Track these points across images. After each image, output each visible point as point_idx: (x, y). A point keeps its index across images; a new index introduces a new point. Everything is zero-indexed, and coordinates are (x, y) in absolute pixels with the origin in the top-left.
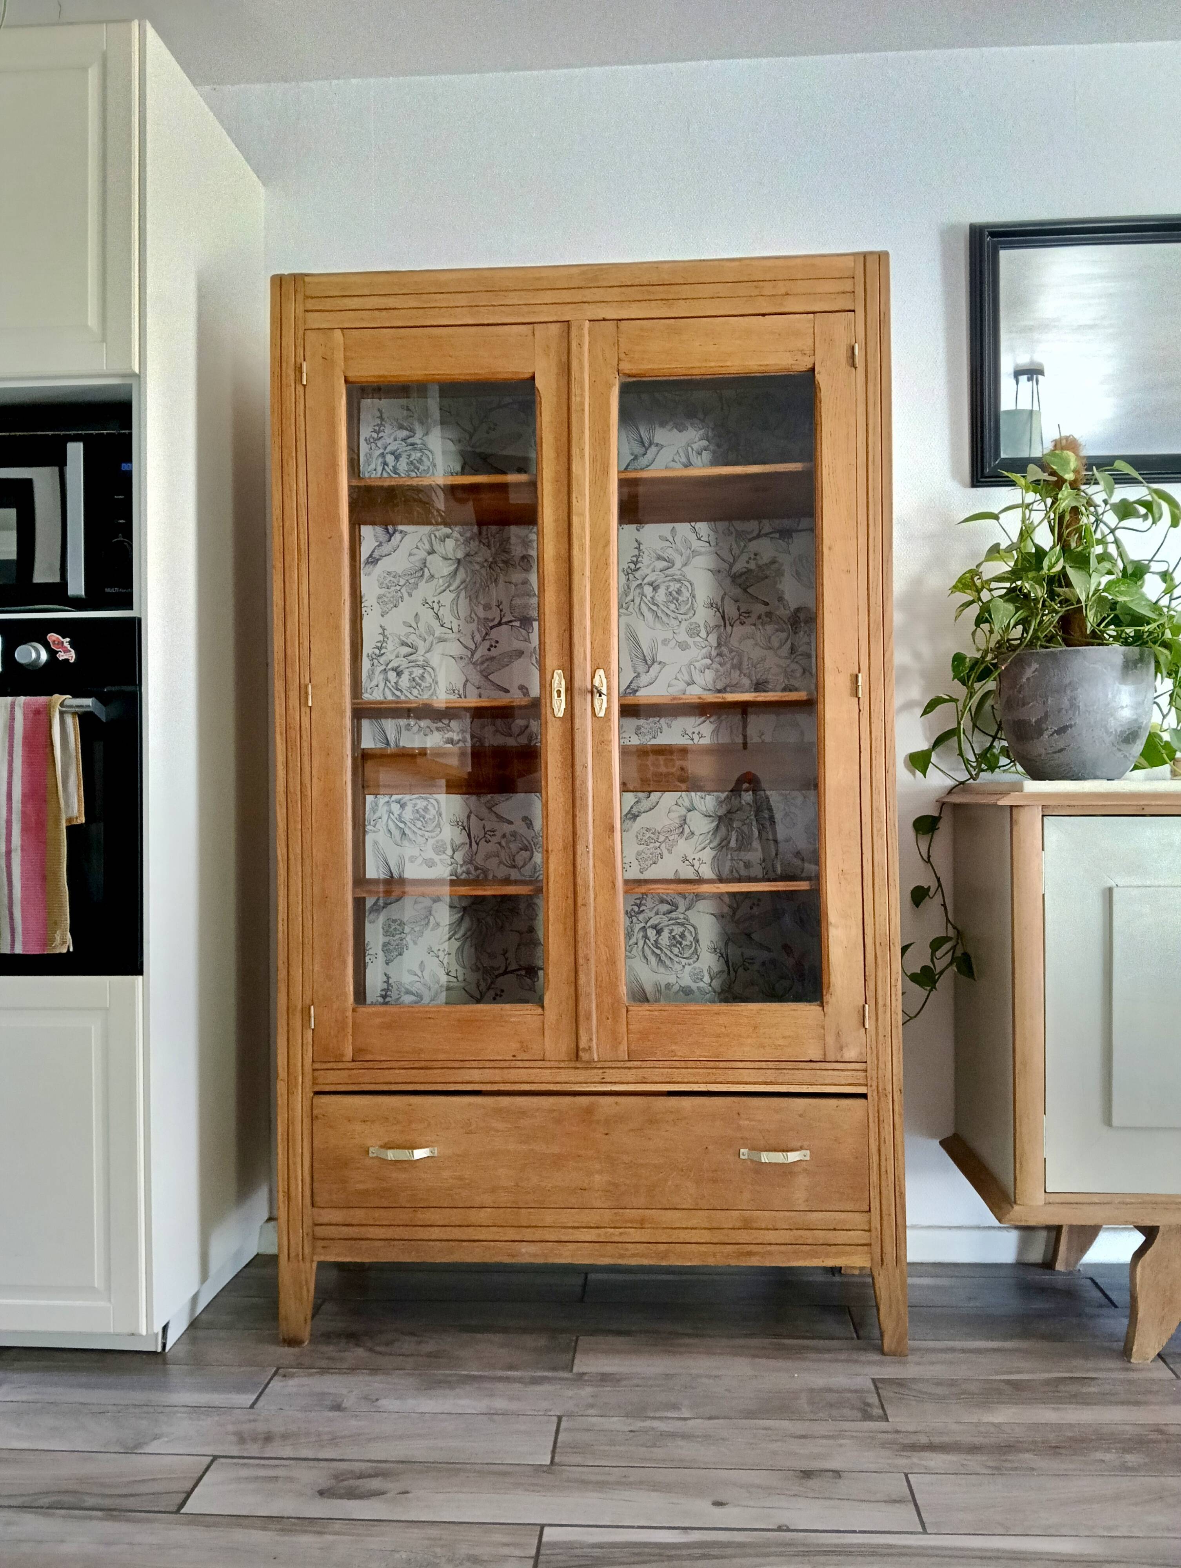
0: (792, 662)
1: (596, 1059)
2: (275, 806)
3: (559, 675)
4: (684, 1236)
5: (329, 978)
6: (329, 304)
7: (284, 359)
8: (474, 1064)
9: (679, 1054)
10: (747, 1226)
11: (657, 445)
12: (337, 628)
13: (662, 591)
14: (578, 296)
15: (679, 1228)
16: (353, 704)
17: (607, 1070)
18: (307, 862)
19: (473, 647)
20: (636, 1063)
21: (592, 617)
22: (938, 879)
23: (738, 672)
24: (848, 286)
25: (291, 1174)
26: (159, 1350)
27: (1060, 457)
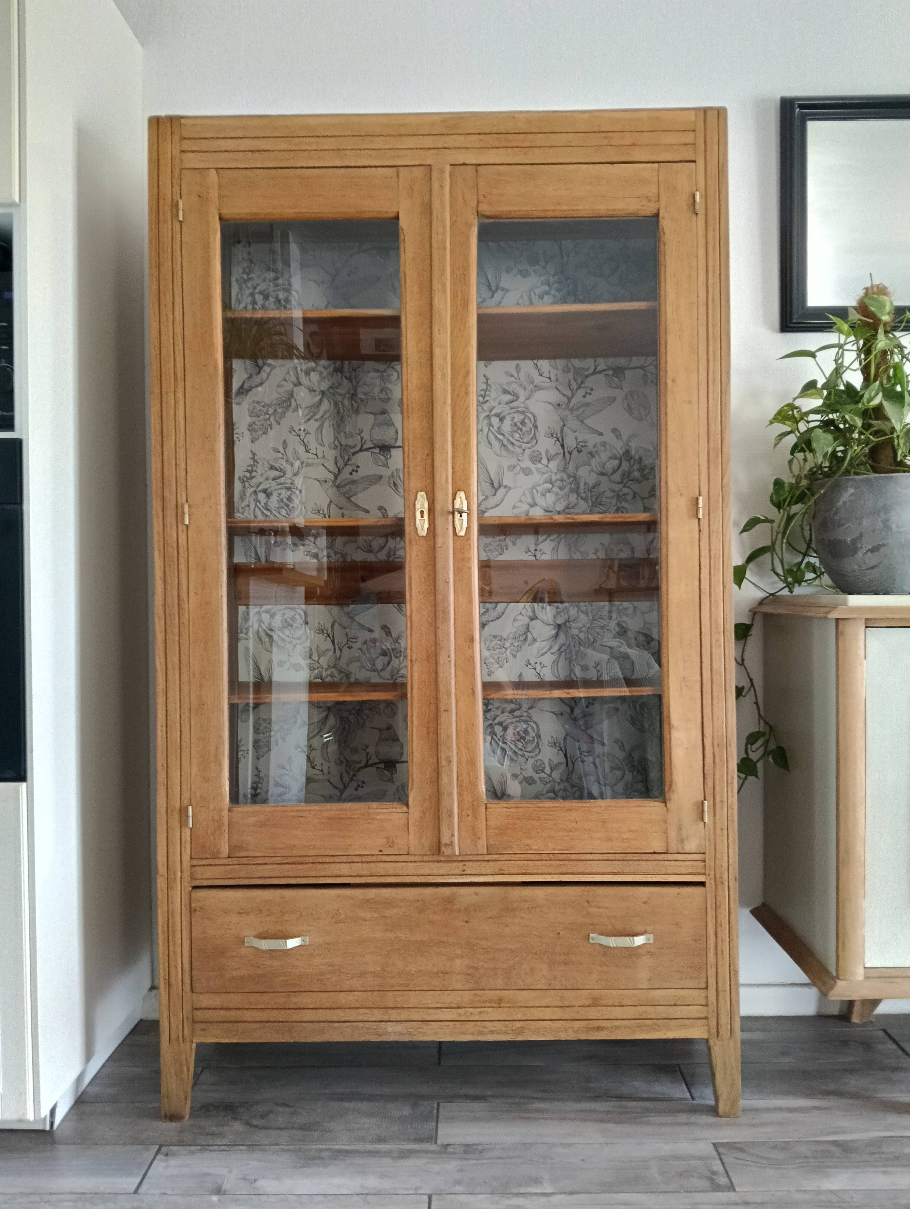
0: (624, 486)
1: (457, 854)
2: (154, 619)
3: (422, 496)
4: (537, 1014)
5: (207, 780)
6: (204, 145)
7: (161, 197)
8: (344, 859)
9: (534, 847)
10: (596, 1003)
11: (503, 289)
12: (213, 450)
13: (507, 422)
14: (440, 142)
15: (533, 1007)
16: (228, 522)
17: (467, 863)
18: (184, 670)
19: (336, 471)
20: (495, 856)
21: (453, 443)
22: (751, 680)
23: (575, 496)
24: (689, 138)
25: (171, 962)
26: (48, 1128)
27: (877, 300)
